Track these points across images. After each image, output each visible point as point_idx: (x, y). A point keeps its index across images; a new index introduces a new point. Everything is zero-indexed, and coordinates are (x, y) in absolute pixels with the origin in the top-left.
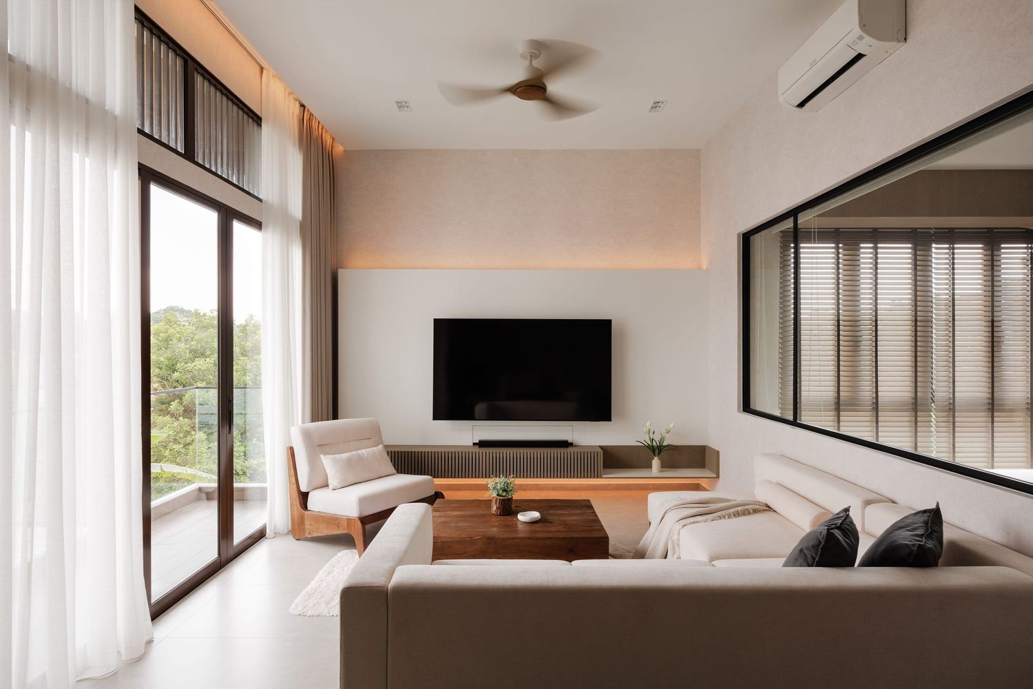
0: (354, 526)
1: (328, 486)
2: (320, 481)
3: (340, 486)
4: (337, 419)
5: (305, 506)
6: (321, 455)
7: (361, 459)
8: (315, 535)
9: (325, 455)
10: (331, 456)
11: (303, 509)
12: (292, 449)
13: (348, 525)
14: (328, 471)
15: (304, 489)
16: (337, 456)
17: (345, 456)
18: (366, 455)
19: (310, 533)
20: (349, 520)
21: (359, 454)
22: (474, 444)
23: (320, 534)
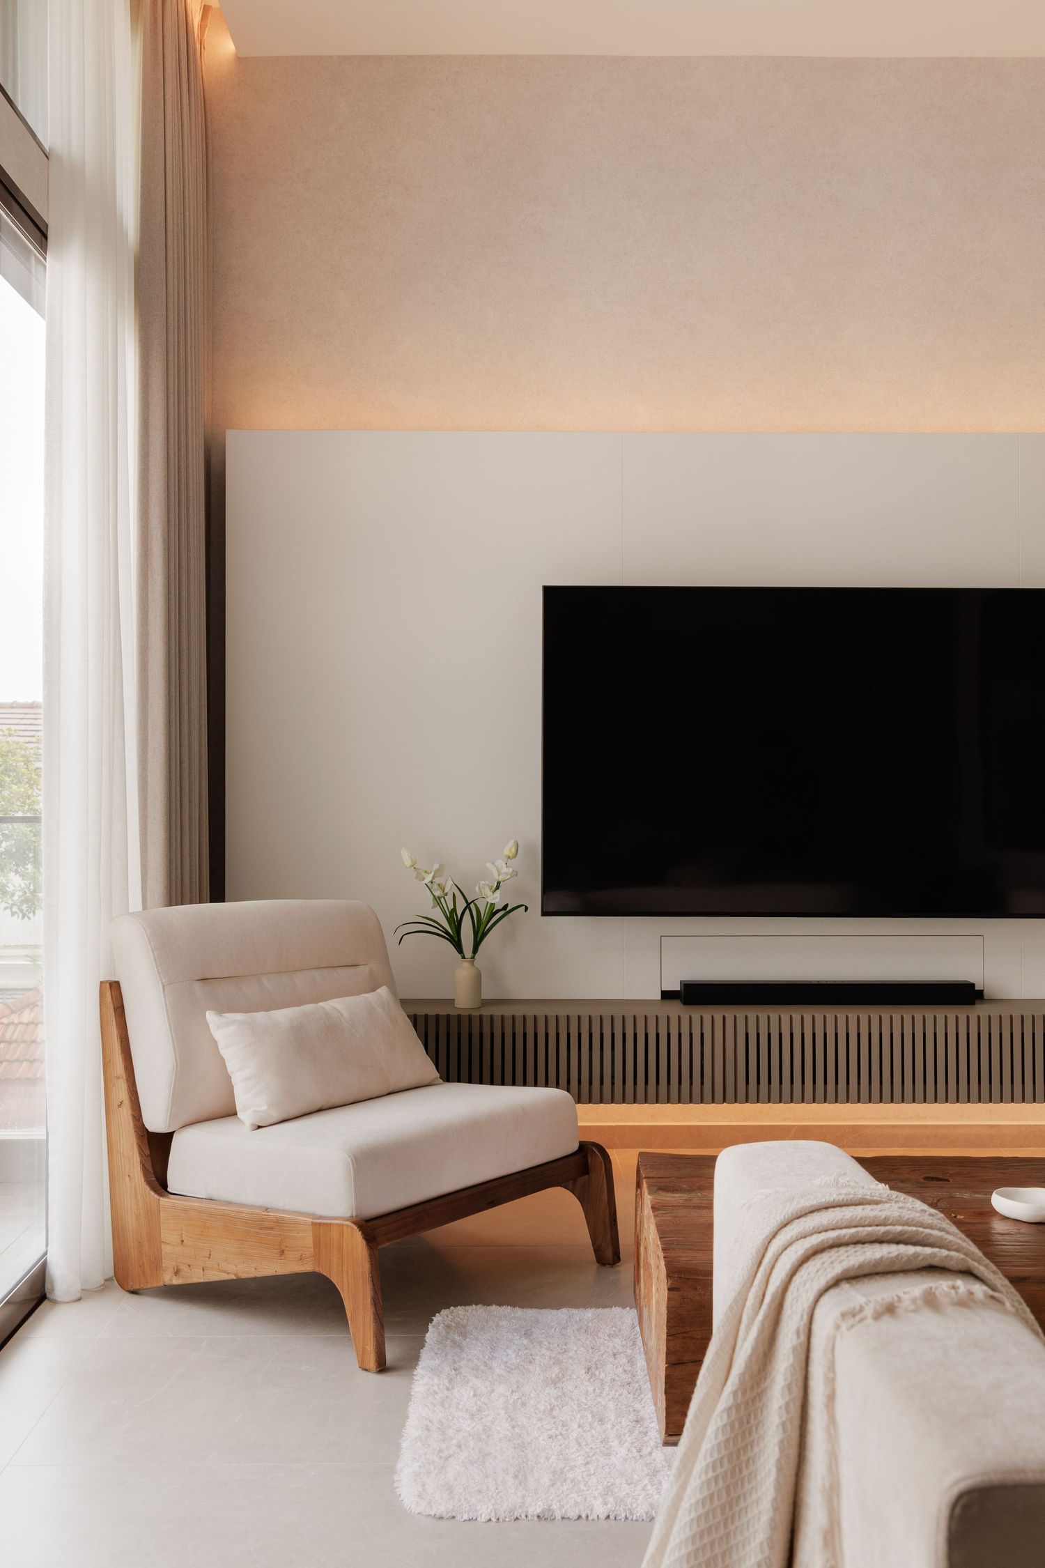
0: (340, 1249)
1: (235, 1114)
2: (207, 1099)
3: (276, 1116)
4: (224, 902)
5: (159, 1181)
6: (211, 1017)
7: (332, 1029)
8: (197, 1277)
9: (222, 1010)
10: (239, 1016)
11: (153, 1189)
12: (114, 988)
13: (317, 1244)
14: (231, 1066)
15: (156, 1122)
16: (260, 1016)
17: (283, 1016)
18: (346, 1014)
19: (177, 1273)
20: (321, 1228)
21: (327, 1014)
22: (667, 995)
23: (214, 1276)
